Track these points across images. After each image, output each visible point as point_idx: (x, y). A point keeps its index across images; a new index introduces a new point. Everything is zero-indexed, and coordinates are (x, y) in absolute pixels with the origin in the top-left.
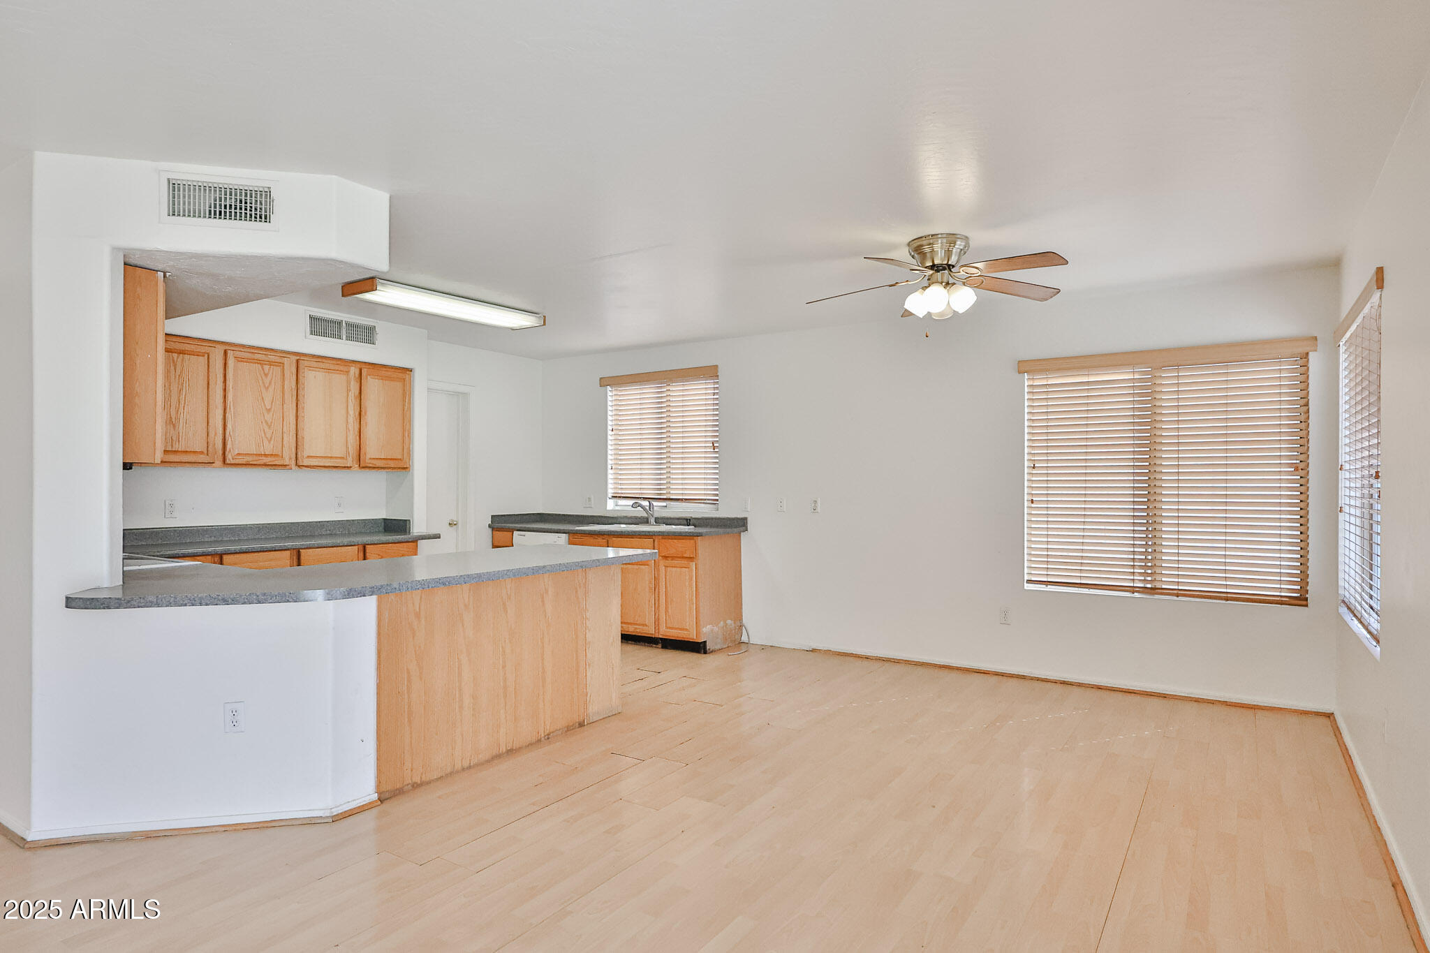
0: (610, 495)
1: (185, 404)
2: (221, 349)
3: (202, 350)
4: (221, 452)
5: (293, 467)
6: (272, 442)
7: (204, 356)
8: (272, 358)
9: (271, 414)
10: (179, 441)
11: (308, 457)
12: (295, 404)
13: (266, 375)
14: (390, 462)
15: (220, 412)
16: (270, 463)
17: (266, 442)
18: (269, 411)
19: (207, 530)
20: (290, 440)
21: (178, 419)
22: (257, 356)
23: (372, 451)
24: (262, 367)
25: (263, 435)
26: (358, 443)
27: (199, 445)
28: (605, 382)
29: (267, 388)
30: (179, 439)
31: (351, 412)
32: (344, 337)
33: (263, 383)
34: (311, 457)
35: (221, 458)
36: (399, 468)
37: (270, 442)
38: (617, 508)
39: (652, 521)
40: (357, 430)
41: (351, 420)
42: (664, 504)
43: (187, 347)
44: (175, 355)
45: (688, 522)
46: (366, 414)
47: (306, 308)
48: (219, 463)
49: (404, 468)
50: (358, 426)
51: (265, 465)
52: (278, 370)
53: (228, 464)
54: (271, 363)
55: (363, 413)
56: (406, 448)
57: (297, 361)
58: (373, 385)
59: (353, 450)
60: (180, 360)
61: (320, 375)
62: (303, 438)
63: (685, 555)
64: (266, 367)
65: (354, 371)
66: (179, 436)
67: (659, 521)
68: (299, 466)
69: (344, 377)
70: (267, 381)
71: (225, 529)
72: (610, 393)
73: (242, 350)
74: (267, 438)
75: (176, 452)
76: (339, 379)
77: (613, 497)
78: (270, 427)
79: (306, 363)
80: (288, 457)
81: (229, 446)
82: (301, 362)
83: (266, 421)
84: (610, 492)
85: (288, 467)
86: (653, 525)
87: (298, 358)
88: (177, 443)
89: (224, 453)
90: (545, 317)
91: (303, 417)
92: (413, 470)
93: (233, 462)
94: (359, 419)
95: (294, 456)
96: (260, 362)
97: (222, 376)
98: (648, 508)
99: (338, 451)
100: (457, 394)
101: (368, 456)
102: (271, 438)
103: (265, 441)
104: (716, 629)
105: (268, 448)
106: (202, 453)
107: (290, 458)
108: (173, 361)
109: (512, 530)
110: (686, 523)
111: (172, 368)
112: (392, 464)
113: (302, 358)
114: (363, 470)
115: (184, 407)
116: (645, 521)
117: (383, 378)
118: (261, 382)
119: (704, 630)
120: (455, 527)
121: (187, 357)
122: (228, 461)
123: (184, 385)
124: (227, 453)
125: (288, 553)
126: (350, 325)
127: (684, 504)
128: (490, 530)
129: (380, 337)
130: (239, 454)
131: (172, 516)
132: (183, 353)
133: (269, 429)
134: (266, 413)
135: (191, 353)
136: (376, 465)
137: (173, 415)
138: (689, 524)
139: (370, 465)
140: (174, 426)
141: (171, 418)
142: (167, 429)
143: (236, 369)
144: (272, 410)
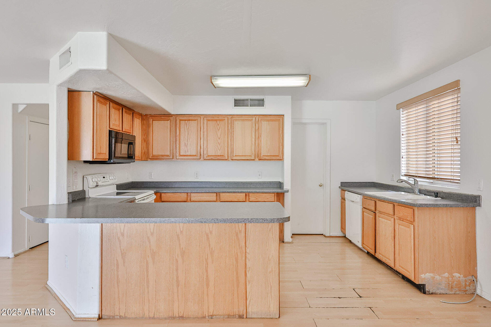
0: (403, 174)
2: (202, 117)
3: (195, 118)
5: (230, 160)
6: (221, 151)
7: (196, 121)
8: (220, 118)
9: (220, 140)
10: (188, 152)
12: (230, 135)
13: (218, 125)
14: (273, 157)
15: (202, 140)
16: (220, 159)
17: (218, 151)
18: (219, 139)
19: (208, 183)
21: (187, 144)
22: (215, 118)
23: (264, 152)
25: (217, 148)
26: (258, 149)
27: (194, 153)
28: (400, 106)
29: (219, 130)
32: (250, 105)
33: (217, 128)
34: (236, 156)
35: (203, 157)
36: (277, 160)
39: (417, 191)
40: (257, 144)
42: (432, 181)
43: (191, 118)
44: (187, 121)
45: (436, 194)
47: (233, 96)
48: (201, 159)
49: (281, 160)
50: (258, 142)
51: (218, 159)
52: (223, 122)
53: (205, 159)
54: (220, 120)
55: (260, 137)
56: (280, 150)
58: (265, 126)
59: (255, 152)
60: (188, 123)
61: (240, 122)
63: (408, 219)
64: (218, 122)
66: (188, 150)
67: (421, 192)
68: (232, 160)
69: (250, 122)
70: (218, 127)
72: (402, 113)
73: (210, 116)
74: (219, 149)
75: (187, 155)
76: (248, 123)
77: (406, 175)
78: (219, 144)
79: (235, 118)
80: (227, 156)
81: (205, 153)
82: (232, 118)
83: (218, 143)
85: (228, 160)
86: (417, 194)
92: (283, 160)
93: (207, 158)
95: (230, 156)
96: (216, 120)
97: (203, 127)
99: (248, 153)
101: (263, 155)
102: (220, 149)
104: (438, 277)
105: (219, 153)
106: (196, 156)
108: (186, 123)
109: (345, 191)
110: (434, 195)
111: (186, 126)
114: (261, 160)
115: (190, 139)
117: (268, 121)
118: (216, 128)
119: (423, 276)
120: (321, 187)
121: (190, 122)
123: (190, 132)
124: (204, 155)
126: (252, 100)
128: (340, 190)
129: (266, 103)
130: (209, 155)
131: (197, 178)
132: (189, 120)
133: (220, 145)
134: (218, 139)
135: (192, 120)
136: (265, 158)
137: (186, 143)
138: (437, 196)
139: (263, 159)
140: (186, 146)
141: (185, 144)
142: (184, 147)
143: (207, 124)
144: (221, 138)
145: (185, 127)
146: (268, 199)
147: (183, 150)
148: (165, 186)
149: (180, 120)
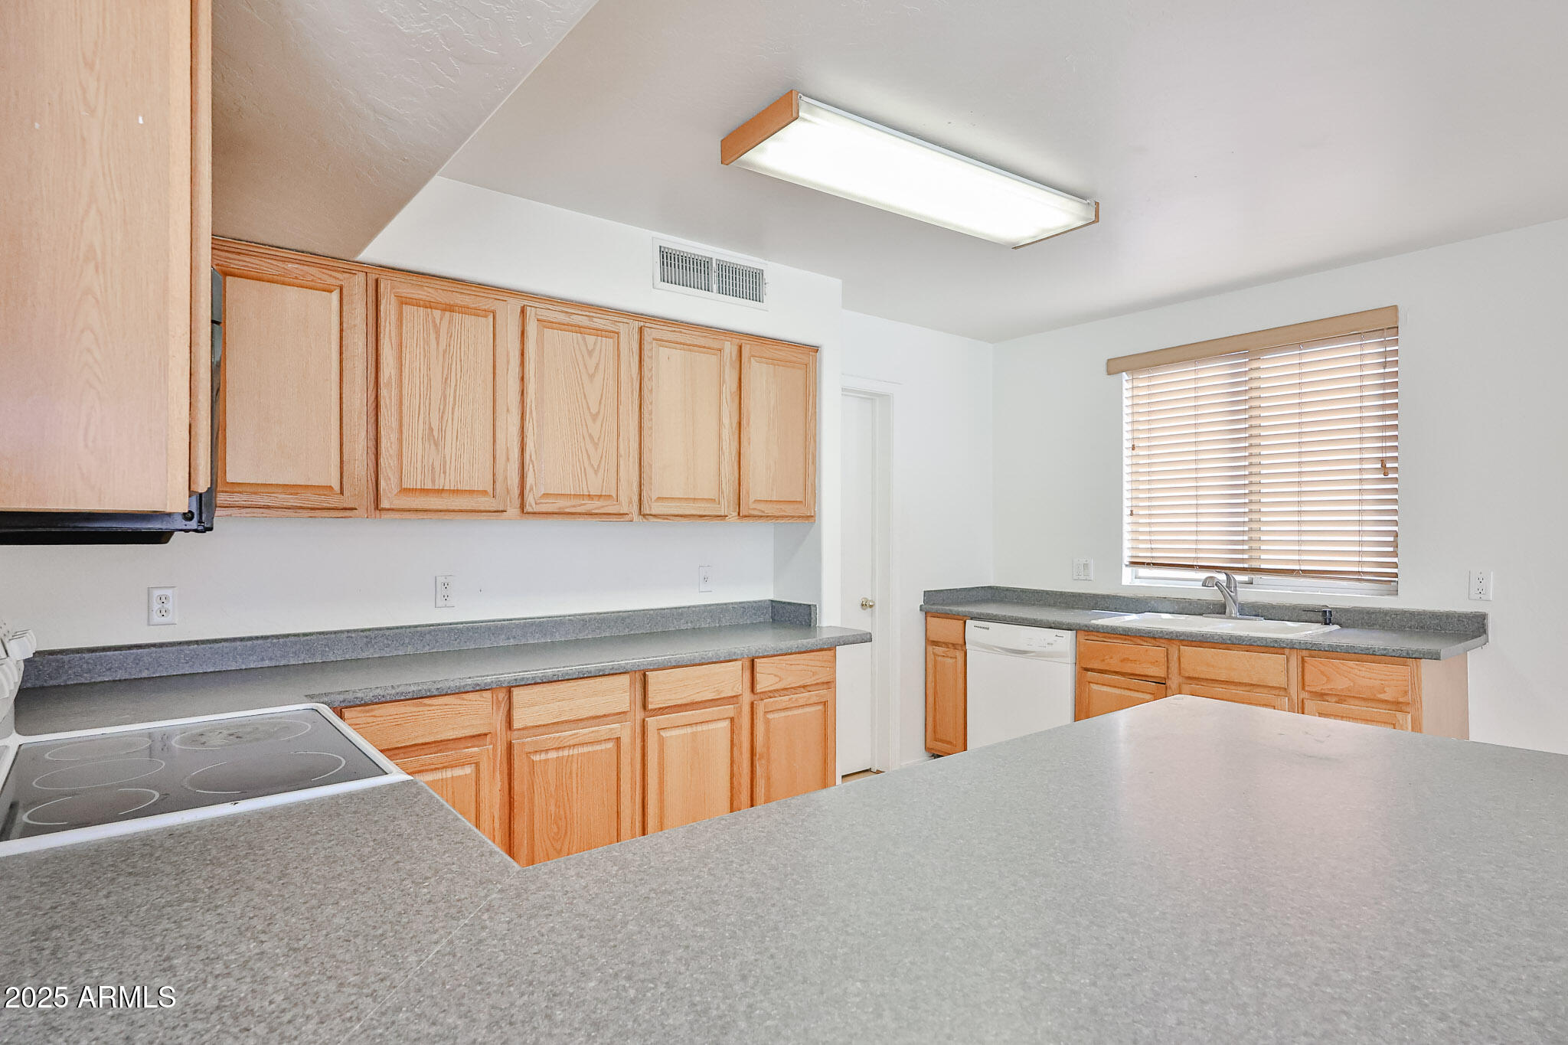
0: (1126, 560)
1: (454, 404)
2: (515, 305)
3: (484, 305)
4: (516, 492)
5: (636, 517)
6: (600, 474)
7: (486, 316)
8: (600, 323)
9: (599, 423)
10: (445, 473)
11: (659, 499)
12: (637, 403)
13: (590, 353)
14: (783, 506)
15: (515, 418)
16: (596, 511)
17: (591, 473)
18: (595, 417)
19: (502, 628)
20: (629, 471)
22: (576, 320)
23: (760, 487)
24: (584, 339)
25: (586, 460)
26: (737, 476)
27: (480, 480)
28: (1115, 366)
29: (592, 377)
30: (445, 467)
31: (726, 421)
32: (715, 287)
33: (586, 367)
34: (664, 499)
35: (517, 502)
36: (799, 517)
37: (596, 472)
38: (1138, 583)
39: (1235, 611)
40: (734, 452)
41: (726, 433)
42: (1246, 578)
43: (458, 299)
44: (437, 313)
45: (1326, 617)
46: (748, 424)
47: (655, 234)
48: (513, 511)
49: (807, 518)
50: (736, 443)
51: (590, 514)
52: (609, 343)
53: (528, 513)
54: (599, 332)
55: (744, 422)
56: (809, 483)
57: (641, 330)
58: (760, 376)
59: (729, 489)
60: (446, 321)
61: (677, 354)
62: (651, 466)
63: (1382, 696)
64: (591, 339)
65: (729, 348)
66: (445, 462)
67: (1255, 612)
68: (644, 515)
69: (714, 359)
70: (592, 364)
71: (532, 624)
72: (1127, 385)
73: (550, 307)
74: (592, 466)
75: (440, 492)
76: (706, 363)
77: (1134, 562)
78: (596, 445)
79: (656, 334)
80: (627, 502)
81: (530, 480)
82: (646, 331)
83: (591, 436)
84: (1127, 556)
85: (627, 518)
87: (642, 324)
88: (442, 475)
89: (522, 494)
90: (1097, 204)
91: (651, 428)
92: (820, 520)
93: (537, 509)
94: (737, 432)
95: (636, 498)
96: (579, 329)
97: (517, 353)
98: (1224, 584)
99: (707, 490)
100: (872, 397)
101: (752, 498)
102: (599, 467)
103: (590, 471)
105: (594, 486)
106: (484, 493)
107: (630, 502)
108: (434, 322)
109: (963, 618)
110: (1321, 619)
111: (433, 336)
112: (789, 510)
113: (647, 325)
114: (745, 521)
115: (453, 410)
116: (1220, 610)
117: (774, 361)
118: (581, 366)
120: (869, 610)
121: (457, 316)
122: (528, 509)
123: (453, 370)
124: (526, 492)
125: (625, 679)
126: (722, 267)
127: (1302, 580)
128: (921, 616)
129: (770, 290)
130: (546, 495)
131: (449, 604)
132: (450, 308)
133: (596, 449)
134: (590, 422)
135: (465, 310)
136: (763, 512)
137: (435, 425)
138: (1327, 622)
139: (756, 513)
140: (436, 445)
141: (431, 429)
142: (424, 449)
143: (540, 342)
144: (601, 416)
145: (427, 342)
146: (814, 674)
147: (419, 464)
148: (267, 663)
149: (403, 301)
